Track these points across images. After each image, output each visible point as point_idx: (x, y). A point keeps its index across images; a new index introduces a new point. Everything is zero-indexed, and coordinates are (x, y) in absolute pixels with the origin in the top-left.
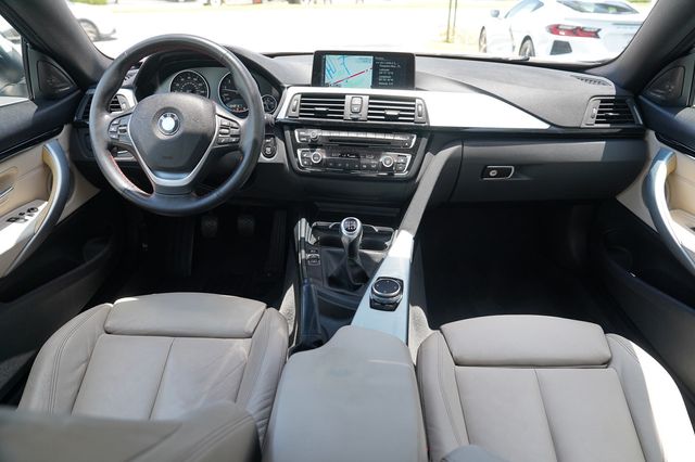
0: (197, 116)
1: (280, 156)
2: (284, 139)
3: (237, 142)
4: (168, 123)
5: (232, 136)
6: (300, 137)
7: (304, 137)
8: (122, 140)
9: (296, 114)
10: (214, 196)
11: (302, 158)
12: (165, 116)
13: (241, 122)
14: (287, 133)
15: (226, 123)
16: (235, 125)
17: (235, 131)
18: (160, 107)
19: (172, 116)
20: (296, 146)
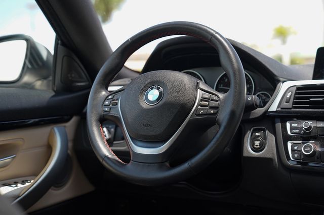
0: (180, 88)
1: (269, 151)
2: (274, 132)
3: (215, 114)
4: (153, 95)
5: (211, 108)
6: (292, 128)
7: (295, 128)
8: (113, 113)
9: (290, 105)
10: (185, 166)
11: (293, 150)
12: (152, 89)
13: (221, 96)
14: (279, 125)
15: (207, 95)
16: (215, 98)
17: (213, 104)
18: (148, 81)
19: (158, 89)
20: (287, 138)
